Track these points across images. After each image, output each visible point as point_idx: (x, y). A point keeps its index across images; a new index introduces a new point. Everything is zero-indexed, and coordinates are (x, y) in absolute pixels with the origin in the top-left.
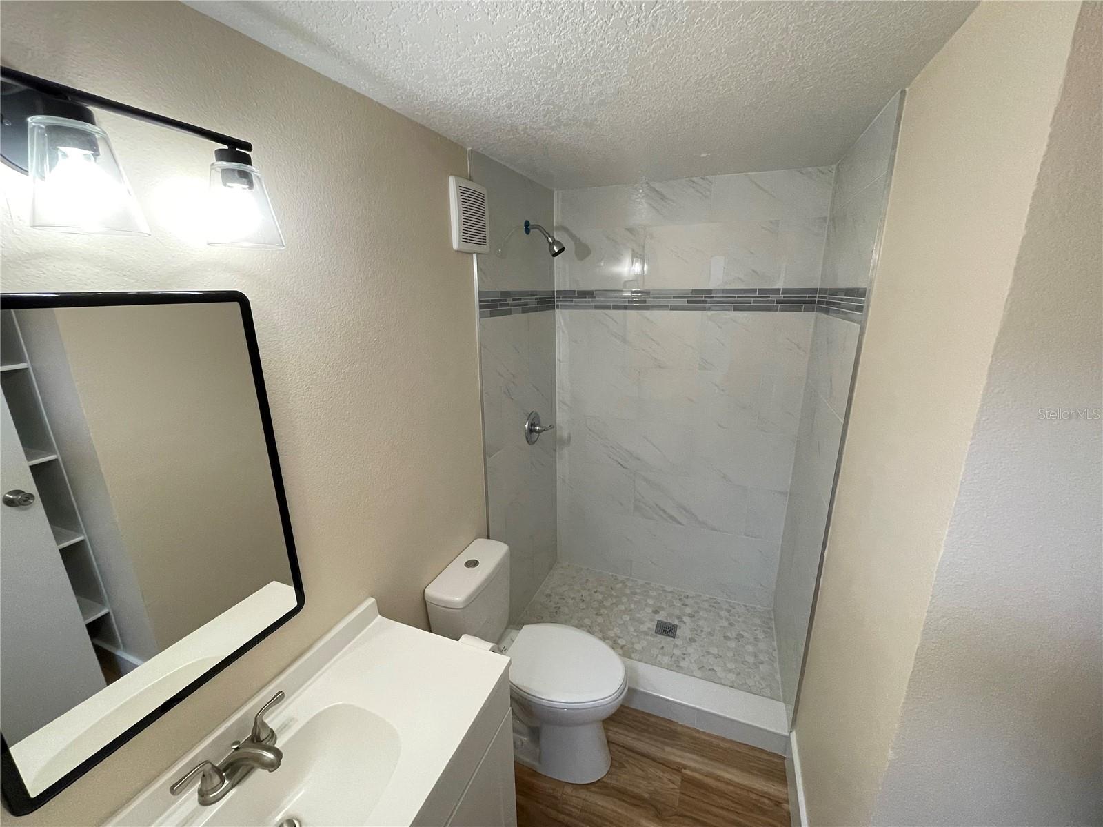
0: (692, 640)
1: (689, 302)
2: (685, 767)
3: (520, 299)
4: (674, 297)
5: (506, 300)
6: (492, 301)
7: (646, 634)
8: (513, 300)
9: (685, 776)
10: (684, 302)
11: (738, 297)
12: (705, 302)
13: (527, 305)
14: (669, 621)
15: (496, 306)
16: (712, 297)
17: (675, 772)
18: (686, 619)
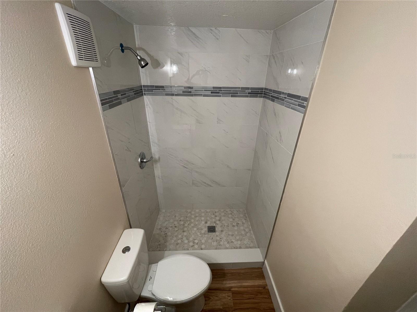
0: (222, 231)
1: (212, 93)
2: (232, 287)
3: (125, 94)
4: (205, 90)
5: (117, 96)
6: (109, 98)
7: (205, 234)
8: (122, 95)
9: (233, 291)
10: (209, 93)
11: (233, 91)
12: (219, 93)
13: (129, 96)
14: (212, 225)
15: (112, 101)
16: (222, 91)
17: (229, 291)
18: (218, 222)
